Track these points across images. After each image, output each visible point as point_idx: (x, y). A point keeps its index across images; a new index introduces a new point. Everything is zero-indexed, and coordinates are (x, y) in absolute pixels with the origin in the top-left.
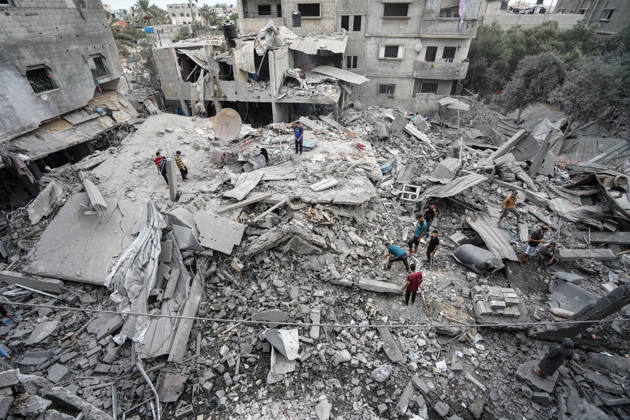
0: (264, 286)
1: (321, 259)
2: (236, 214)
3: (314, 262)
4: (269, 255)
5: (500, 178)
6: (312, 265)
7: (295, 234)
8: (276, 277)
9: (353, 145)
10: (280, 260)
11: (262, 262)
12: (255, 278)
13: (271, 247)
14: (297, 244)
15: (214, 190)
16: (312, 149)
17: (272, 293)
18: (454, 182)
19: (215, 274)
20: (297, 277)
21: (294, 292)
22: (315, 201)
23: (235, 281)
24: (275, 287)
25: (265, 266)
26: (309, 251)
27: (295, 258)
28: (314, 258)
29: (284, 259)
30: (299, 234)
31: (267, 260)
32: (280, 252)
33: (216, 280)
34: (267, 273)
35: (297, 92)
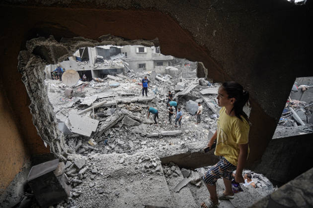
0: (113, 146)
1: (140, 127)
2: (89, 114)
3: (137, 129)
4: (112, 130)
5: (202, 85)
6: (136, 130)
7: (125, 114)
8: (119, 140)
9: (136, 84)
10: (119, 132)
11: (109, 135)
12: (107, 144)
13: (113, 125)
14: (127, 120)
15: (71, 106)
16: (118, 86)
17: (119, 148)
18: (185, 89)
19: (81, 147)
20: (130, 138)
21: (131, 144)
22: (129, 101)
23: (95, 148)
24: (119, 145)
25: (111, 136)
26: (133, 124)
27: (126, 129)
28: (137, 127)
29: (121, 131)
30: (127, 115)
31: (111, 133)
32: (118, 127)
33: (83, 150)
34: (113, 139)
35: (103, 65)
